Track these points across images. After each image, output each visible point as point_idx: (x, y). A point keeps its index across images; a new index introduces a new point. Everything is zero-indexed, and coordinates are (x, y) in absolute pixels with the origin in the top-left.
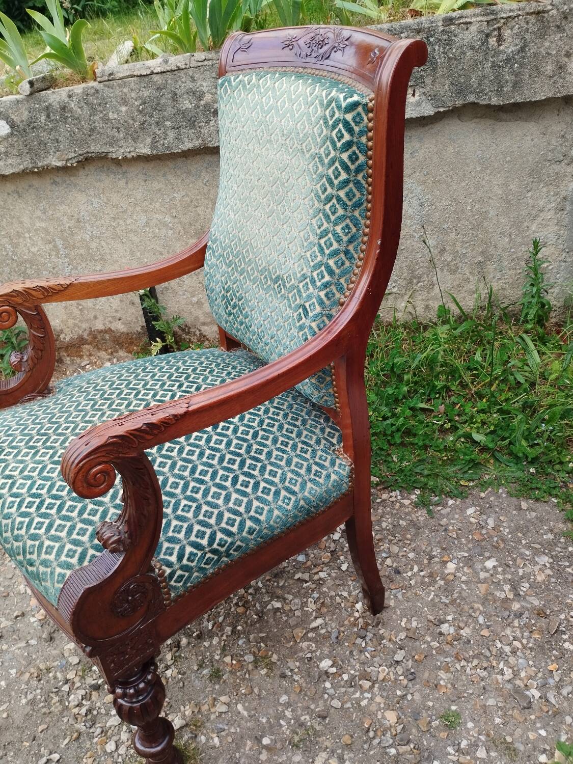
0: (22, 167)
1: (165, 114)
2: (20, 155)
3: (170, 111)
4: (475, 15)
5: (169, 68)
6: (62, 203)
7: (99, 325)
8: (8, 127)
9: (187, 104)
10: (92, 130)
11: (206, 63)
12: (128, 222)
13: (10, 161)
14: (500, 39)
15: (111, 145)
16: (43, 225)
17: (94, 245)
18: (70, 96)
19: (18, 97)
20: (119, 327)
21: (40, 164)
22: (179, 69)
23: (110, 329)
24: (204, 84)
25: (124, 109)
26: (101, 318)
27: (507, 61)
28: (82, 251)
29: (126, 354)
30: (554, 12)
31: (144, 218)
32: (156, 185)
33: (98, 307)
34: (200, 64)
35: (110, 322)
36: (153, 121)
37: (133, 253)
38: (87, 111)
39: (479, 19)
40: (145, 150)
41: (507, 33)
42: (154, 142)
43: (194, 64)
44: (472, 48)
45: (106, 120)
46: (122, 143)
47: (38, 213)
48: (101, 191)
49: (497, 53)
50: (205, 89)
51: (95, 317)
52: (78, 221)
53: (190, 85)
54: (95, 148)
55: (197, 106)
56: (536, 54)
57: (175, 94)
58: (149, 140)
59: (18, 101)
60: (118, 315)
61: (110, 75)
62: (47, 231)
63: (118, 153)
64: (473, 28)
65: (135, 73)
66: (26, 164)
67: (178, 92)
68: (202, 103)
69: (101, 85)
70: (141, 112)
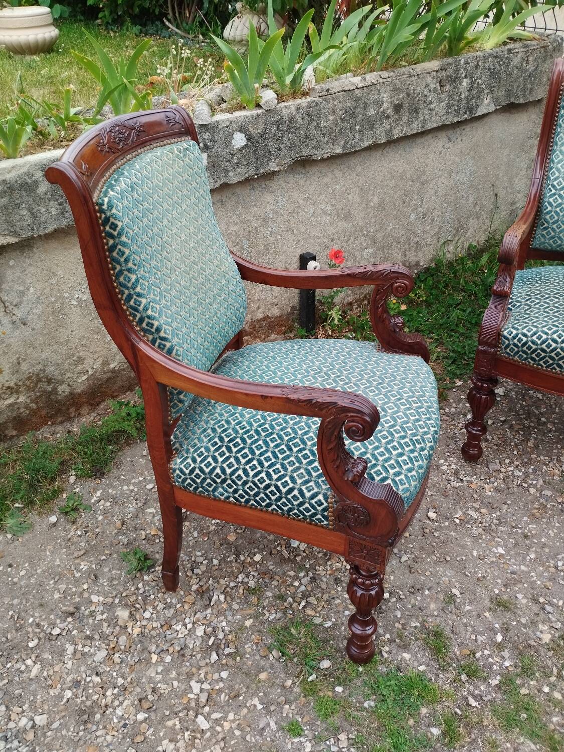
0: (247, 175)
1: (357, 120)
2: (248, 165)
3: (360, 116)
4: (520, 48)
5: (367, 84)
6: (255, 205)
7: (260, 315)
8: (245, 139)
9: (372, 112)
10: (306, 137)
11: (388, 80)
12: (300, 214)
13: (239, 170)
14: (527, 63)
15: (317, 148)
16: (235, 228)
17: (271, 240)
18: (297, 109)
19: (260, 111)
20: (276, 312)
21: (262, 171)
22: (373, 84)
23: (268, 316)
24: (385, 96)
25: (331, 118)
26: (262, 307)
27: (529, 76)
28: (261, 248)
29: (276, 336)
30: (550, 47)
31: (312, 210)
32: (326, 180)
33: (263, 297)
34: (385, 80)
35: (269, 309)
36: (348, 126)
37: (298, 242)
38: (307, 120)
39: (522, 50)
40: (339, 151)
41: (531, 58)
42: (346, 143)
43: (381, 81)
44: (517, 68)
45: (318, 128)
46: (324, 146)
47: (234, 218)
48: (286, 190)
49: (527, 70)
50: (385, 99)
51: (258, 308)
52: (264, 220)
53: (376, 96)
54: (305, 152)
55: (378, 113)
56: (541, 71)
57: (366, 104)
58: (343, 142)
59: (258, 115)
60: (276, 301)
61: (328, 90)
62: (237, 234)
63: (319, 155)
64: (519, 56)
65: (346, 88)
66: (252, 172)
67: (368, 102)
68: (381, 110)
69: (320, 99)
70: (342, 119)
